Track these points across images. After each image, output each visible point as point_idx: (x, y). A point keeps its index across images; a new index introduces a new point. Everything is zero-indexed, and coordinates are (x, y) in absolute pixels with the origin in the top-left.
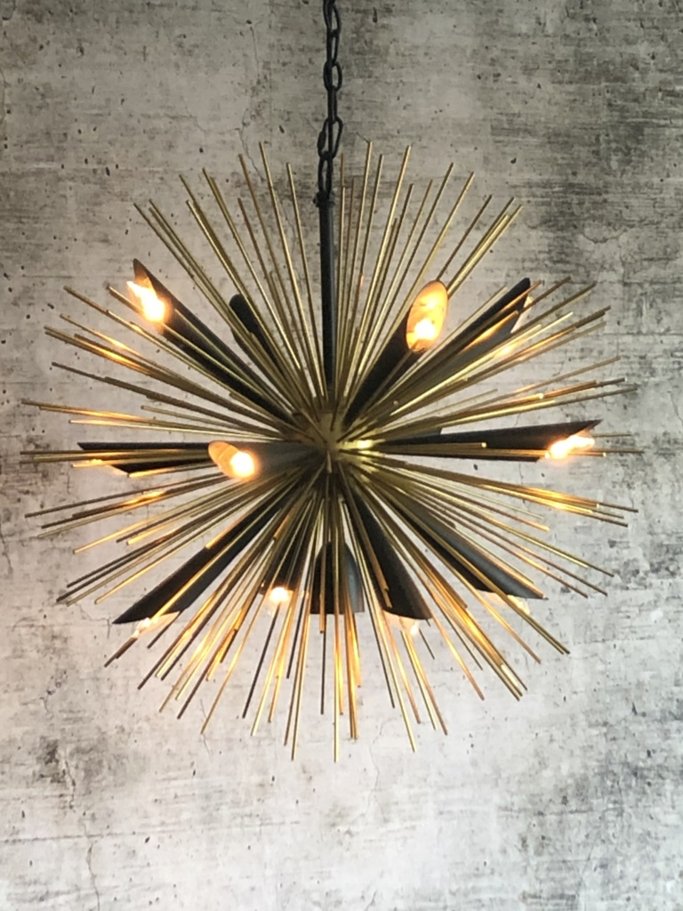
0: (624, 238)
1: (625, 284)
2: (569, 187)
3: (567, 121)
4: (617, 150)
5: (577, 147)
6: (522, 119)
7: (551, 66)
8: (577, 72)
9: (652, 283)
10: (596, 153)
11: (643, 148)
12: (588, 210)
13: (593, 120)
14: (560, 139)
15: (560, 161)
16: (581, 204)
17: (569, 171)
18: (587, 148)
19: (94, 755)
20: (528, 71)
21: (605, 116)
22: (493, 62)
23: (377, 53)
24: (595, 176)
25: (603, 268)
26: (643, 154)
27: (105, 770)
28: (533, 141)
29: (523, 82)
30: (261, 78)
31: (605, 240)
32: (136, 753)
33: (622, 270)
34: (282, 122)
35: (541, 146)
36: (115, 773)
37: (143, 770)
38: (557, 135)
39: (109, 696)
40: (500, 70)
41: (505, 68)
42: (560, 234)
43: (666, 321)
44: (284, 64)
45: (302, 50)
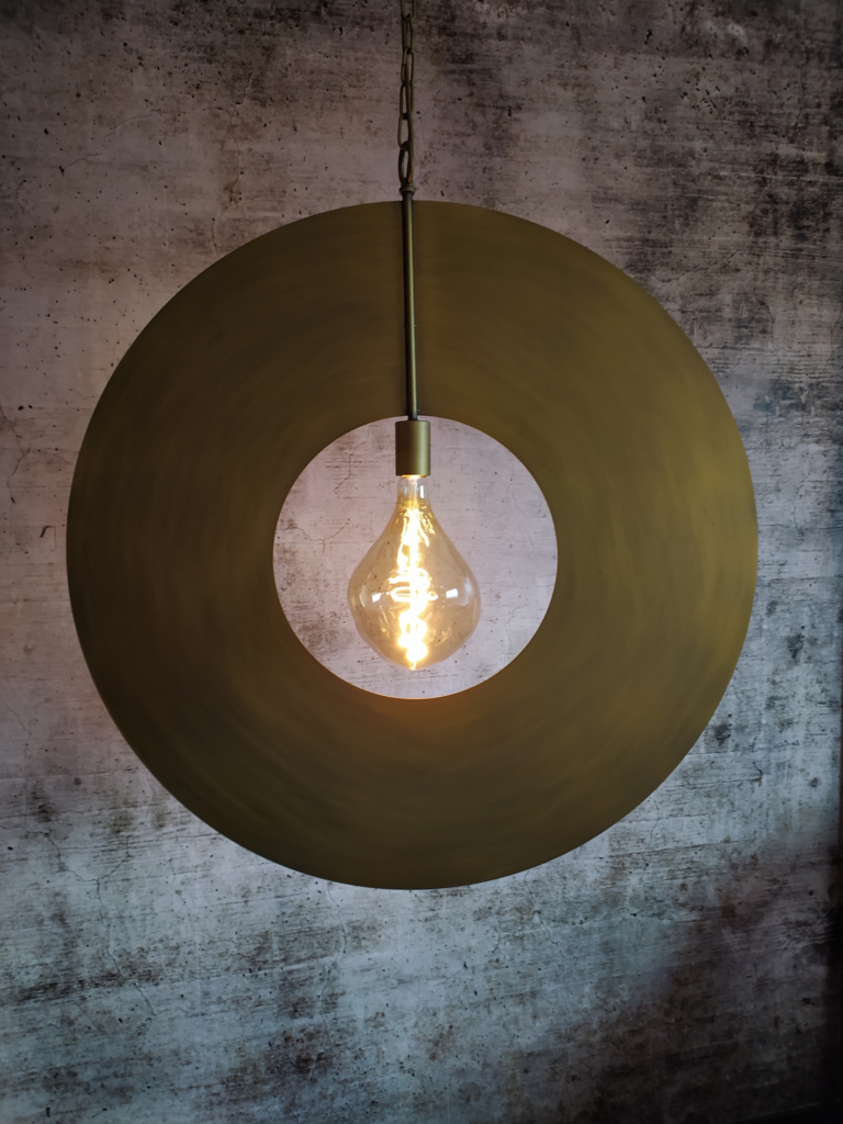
0: (683, 279)
1: (683, 312)
2: (645, 241)
3: (645, 194)
4: (679, 216)
5: (651, 213)
6: (614, 191)
7: (635, 153)
8: (652, 158)
9: (701, 311)
10: (665, 217)
11: (697, 215)
12: (658, 258)
13: (663, 194)
14: (640, 207)
15: (640, 223)
16: (653, 254)
17: (646, 230)
18: (658, 214)
19: (315, 631)
20: (618, 156)
21: (671, 192)
22: (594, 148)
23: (511, 139)
24: (664, 234)
25: (667, 300)
26: (697, 220)
27: (324, 641)
28: (621, 207)
29: (614, 164)
30: (427, 154)
31: (670, 280)
32: (344, 630)
33: (681, 302)
34: (442, 188)
35: (627, 211)
36: (330, 643)
37: (350, 641)
38: (638, 204)
39: (325, 592)
40: (598, 155)
41: (602, 153)
42: (638, 275)
43: (710, 338)
44: (444, 145)
45: (457, 135)
